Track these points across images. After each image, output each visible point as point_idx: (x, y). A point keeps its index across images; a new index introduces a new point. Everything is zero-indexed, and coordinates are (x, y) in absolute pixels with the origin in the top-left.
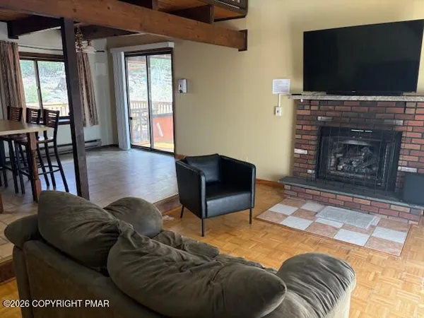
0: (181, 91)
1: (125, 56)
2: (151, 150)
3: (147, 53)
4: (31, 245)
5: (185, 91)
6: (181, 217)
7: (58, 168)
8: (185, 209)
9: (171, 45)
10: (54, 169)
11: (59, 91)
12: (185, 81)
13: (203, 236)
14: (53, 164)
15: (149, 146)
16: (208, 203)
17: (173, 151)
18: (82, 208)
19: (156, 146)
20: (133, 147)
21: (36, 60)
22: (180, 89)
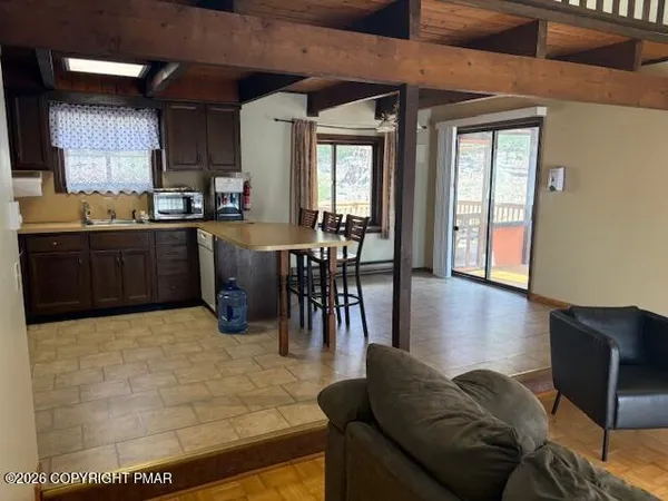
0: (553, 189)
1: (458, 133)
2: (485, 281)
3: (495, 128)
4: (360, 430)
5: (559, 187)
6: (553, 412)
7: (357, 300)
8: (563, 398)
9: (541, 111)
10: (351, 300)
11: (346, 184)
12: (561, 170)
13: (604, 459)
14: (349, 292)
15: (481, 274)
16: (621, 400)
17: (526, 288)
18: (434, 385)
19: (495, 276)
20: (454, 274)
21: (334, 144)
22: (550, 184)
